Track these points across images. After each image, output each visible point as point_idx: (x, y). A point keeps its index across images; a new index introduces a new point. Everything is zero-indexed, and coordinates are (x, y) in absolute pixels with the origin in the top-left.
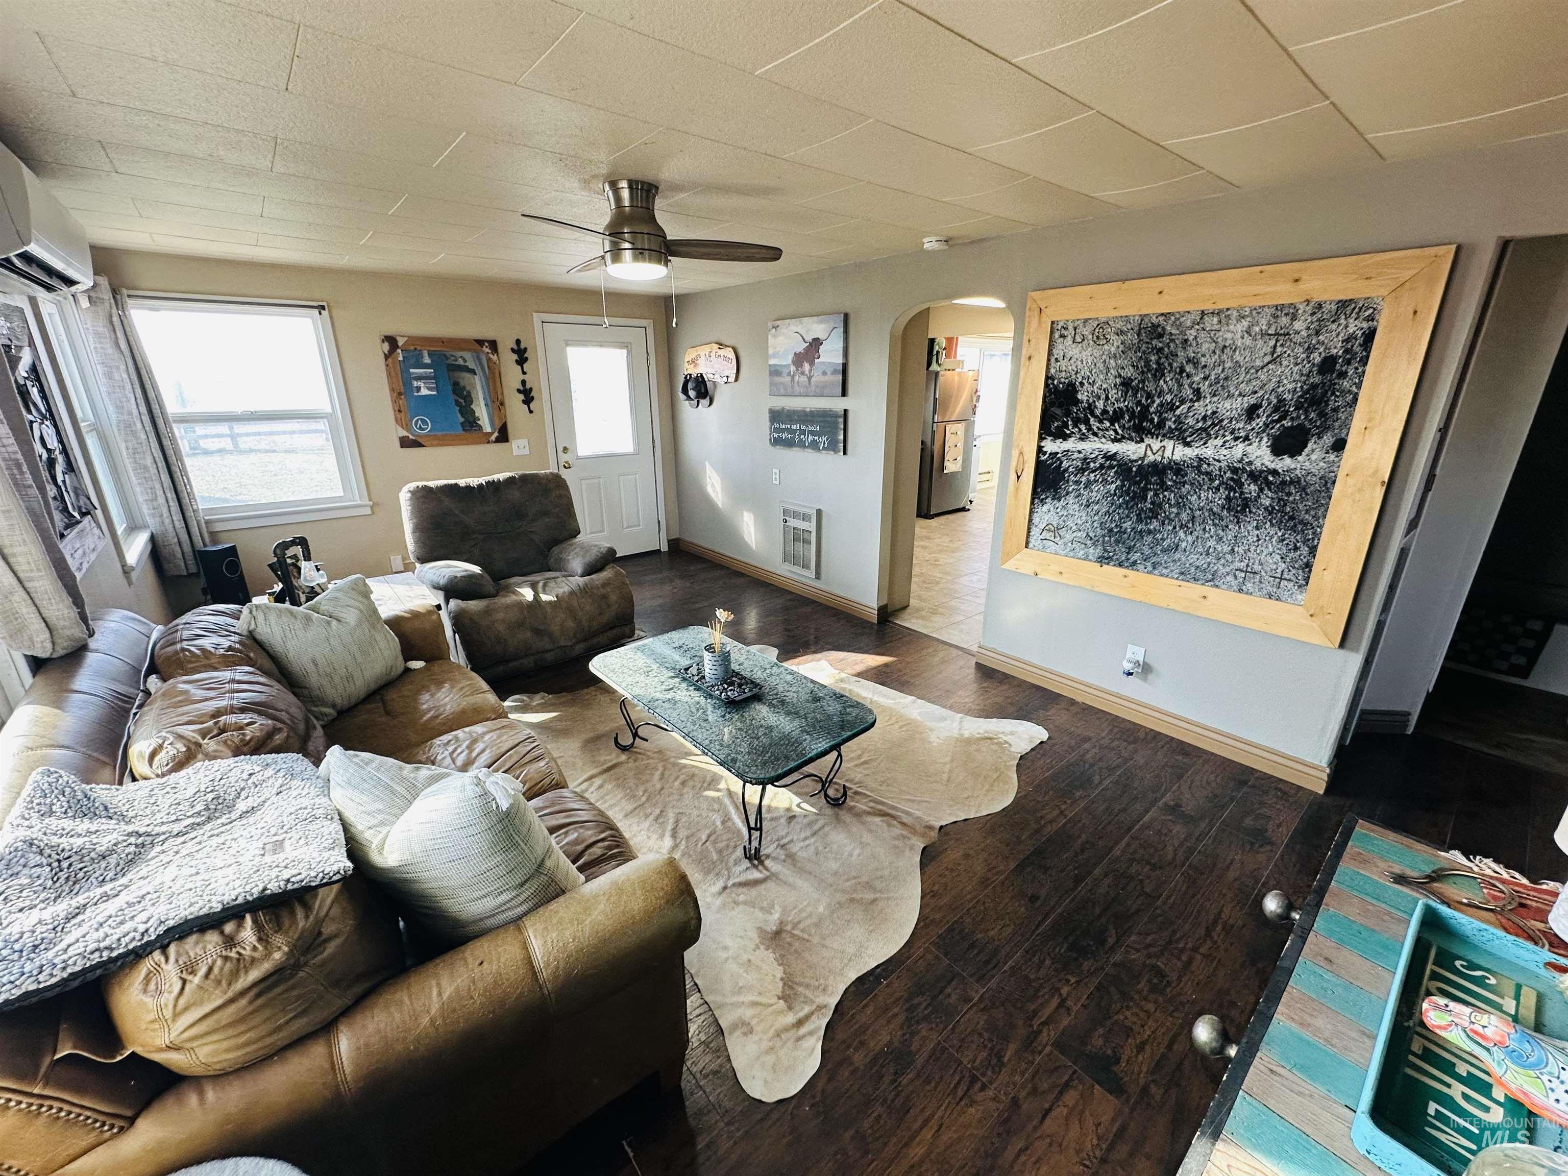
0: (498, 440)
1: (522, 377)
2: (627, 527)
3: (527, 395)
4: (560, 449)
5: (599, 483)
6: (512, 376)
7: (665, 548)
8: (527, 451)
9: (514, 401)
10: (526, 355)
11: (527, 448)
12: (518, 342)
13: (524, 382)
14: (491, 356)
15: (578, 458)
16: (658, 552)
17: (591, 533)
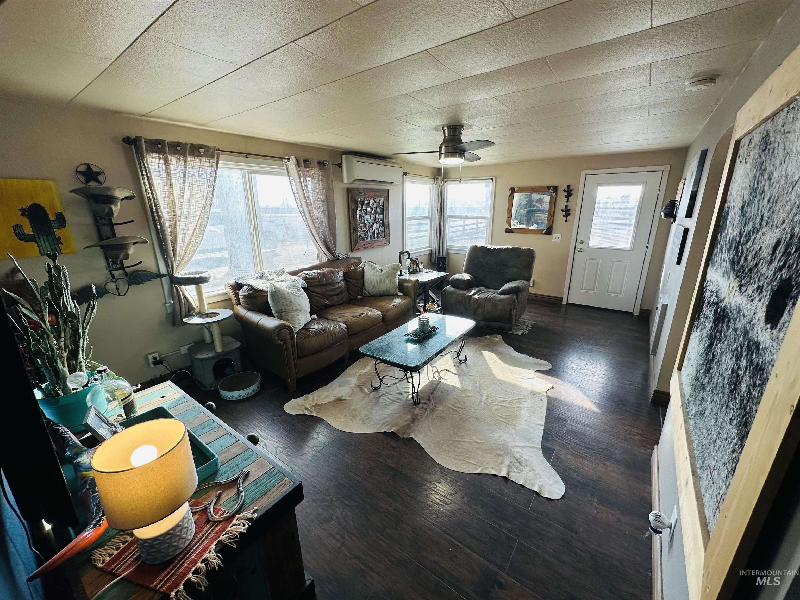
0: (546, 233)
1: (566, 204)
2: (610, 292)
3: (567, 213)
4: (578, 241)
5: (598, 263)
6: (562, 203)
7: (636, 313)
8: (559, 240)
9: (559, 215)
10: (571, 193)
11: (560, 239)
12: (569, 186)
13: (566, 206)
14: (553, 194)
15: (588, 248)
16: (631, 314)
17: (584, 289)
